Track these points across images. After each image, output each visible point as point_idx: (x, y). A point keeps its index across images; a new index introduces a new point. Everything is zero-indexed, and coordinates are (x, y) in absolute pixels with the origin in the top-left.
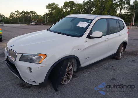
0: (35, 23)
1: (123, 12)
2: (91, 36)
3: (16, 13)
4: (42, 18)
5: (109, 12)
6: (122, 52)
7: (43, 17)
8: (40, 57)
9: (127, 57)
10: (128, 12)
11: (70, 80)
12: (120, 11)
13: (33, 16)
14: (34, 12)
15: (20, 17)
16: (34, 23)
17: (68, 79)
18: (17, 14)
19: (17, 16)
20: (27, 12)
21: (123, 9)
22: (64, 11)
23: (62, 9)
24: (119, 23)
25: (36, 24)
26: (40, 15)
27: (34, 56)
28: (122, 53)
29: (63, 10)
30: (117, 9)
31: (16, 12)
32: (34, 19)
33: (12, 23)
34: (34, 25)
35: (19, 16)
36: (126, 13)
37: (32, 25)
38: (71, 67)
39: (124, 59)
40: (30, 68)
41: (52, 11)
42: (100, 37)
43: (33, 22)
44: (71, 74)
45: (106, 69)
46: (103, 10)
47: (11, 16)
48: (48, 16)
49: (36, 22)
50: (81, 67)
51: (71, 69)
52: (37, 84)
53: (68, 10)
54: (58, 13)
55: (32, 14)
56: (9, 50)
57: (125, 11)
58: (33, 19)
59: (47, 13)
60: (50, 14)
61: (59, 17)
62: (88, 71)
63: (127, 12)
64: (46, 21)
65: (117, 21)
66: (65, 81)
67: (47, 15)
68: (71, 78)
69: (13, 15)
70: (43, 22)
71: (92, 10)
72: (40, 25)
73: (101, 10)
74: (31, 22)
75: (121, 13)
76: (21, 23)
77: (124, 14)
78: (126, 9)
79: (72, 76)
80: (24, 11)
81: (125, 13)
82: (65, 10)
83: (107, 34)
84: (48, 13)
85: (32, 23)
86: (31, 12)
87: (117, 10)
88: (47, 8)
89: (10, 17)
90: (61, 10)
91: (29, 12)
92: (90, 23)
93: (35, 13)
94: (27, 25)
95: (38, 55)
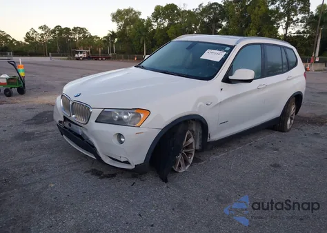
0: (85, 55)
1: (293, 30)
2: (230, 77)
3: (40, 32)
4: (103, 44)
5: (259, 30)
6: (293, 117)
7: (105, 41)
8: (138, 115)
9: (304, 128)
10: (304, 32)
11: (188, 166)
12: (286, 28)
13: (80, 38)
14: (82, 29)
15: (49, 41)
16: (82, 55)
17: (186, 162)
18: (43, 32)
19: (42, 37)
20: (67, 29)
21: (292, 25)
22: (155, 28)
23: (149, 23)
24: (286, 54)
25: (88, 58)
26: (96, 37)
27: (127, 114)
28: (291, 119)
29: (151, 25)
30: (279, 24)
31: (40, 28)
32: (84, 46)
33: (32, 55)
34: (84, 59)
35: (48, 38)
36: (300, 33)
37: (78, 59)
38: (191, 140)
39: (296, 130)
40: (120, 136)
41: (125, 26)
42: (250, 81)
43: (81, 53)
44: (192, 154)
45: (260, 148)
46: (247, 26)
47: (28, 38)
48: (116, 39)
49: (88, 53)
50: (211, 140)
51: (192, 143)
52: (132, 167)
53: (163, 24)
54: (140, 32)
55: (79, 33)
56: (73, 103)
57: (297, 29)
58: (80, 46)
59: (113, 32)
60: (121, 34)
61: (141, 42)
62: (224, 152)
63: (302, 30)
64: (112, 52)
65: (282, 49)
66: (180, 166)
67: (113, 35)
68: (191, 161)
69: (34, 36)
70: (105, 52)
71: (220, 26)
72: (97, 59)
73: (241, 25)
74: (77, 52)
75: (288, 32)
76: (52, 55)
77: (296, 35)
78: (300, 24)
79: (192, 158)
80: (59, 26)
81: (298, 32)
82: (156, 24)
83: (262, 77)
84: (116, 31)
85: (80, 55)
86: (75, 29)
87: (279, 27)
88: (113, 21)
89: (26, 40)
90: (147, 24)
91: (72, 28)
92: (229, 52)
93: (85, 33)
94: (68, 59)
95: (135, 111)
